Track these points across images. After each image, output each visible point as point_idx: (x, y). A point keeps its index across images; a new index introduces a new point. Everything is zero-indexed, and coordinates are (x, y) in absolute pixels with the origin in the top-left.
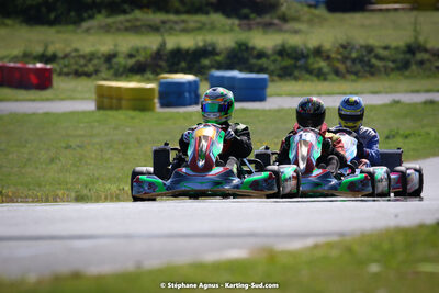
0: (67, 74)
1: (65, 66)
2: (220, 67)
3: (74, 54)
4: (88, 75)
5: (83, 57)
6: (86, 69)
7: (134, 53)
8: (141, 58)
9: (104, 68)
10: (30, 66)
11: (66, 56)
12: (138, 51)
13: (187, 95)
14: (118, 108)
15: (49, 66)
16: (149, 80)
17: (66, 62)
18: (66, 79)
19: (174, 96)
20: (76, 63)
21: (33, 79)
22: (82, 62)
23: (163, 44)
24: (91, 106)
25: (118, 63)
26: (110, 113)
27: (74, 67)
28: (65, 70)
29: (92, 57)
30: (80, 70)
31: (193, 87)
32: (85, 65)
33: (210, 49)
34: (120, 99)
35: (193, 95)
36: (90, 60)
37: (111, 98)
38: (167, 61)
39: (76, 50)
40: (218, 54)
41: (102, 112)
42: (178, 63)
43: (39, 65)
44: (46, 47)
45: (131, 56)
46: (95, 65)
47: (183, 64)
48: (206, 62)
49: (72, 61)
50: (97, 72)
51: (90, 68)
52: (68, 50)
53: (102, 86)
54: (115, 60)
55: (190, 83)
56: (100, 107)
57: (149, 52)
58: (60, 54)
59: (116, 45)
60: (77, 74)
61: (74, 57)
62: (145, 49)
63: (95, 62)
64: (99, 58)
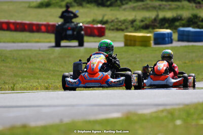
0: (113, 30)
1: (112, 26)
2: (184, 26)
3: (116, 20)
4: (122, 30)
5: (120, 22)
6: (121, 27)
7: (144, 20)
8: (147, 22)
9: (130, 27)
10: (95, 26)
11: (112, 21)
12: (146, 19)
13: (167, 39)
14: (134, 45)
15: (104, 26)
16: (150, 32)
17: (112, 24)
18: (112, 32)
19: (161, 40)
20: (117, 25)
21: (96, 32)
22: (120, 24)
23: (158, 16)
24: (122, 44)
25: (136, 25)
26: (130, 48)
27: (116, 26)
28: (112, 28)
29: (124, 22)
30: (119, 28)
31: (170, 35)
32: (121, 25)
33: (179, 18)
34: (135, 41)
35: (170, 39)
36: (123, 23)
37: (131, 40)
38: (159, 23)
39: (117, 19)
40: (183, 20)
41: (127, 47)
42: (164, 24)
43: (99, 25)
44: (103, 17)
45: (142, 21)
46: (125, 26)
47: (167, 25)
48: (177, 24)
49: (115, 23)
50: (127, 28)
51: (123, 27)
52: (113, 18)
53: (127, 35)
54: (135, 23)
55: (168, 34)
56: (126, 45)
57: (151, 19)
58: (110, 20)
59: (135, 16)
60: (118, 30)
61: (116, 22)
62: (149, 18)
63: (126, 24)
64: (128, 22)
